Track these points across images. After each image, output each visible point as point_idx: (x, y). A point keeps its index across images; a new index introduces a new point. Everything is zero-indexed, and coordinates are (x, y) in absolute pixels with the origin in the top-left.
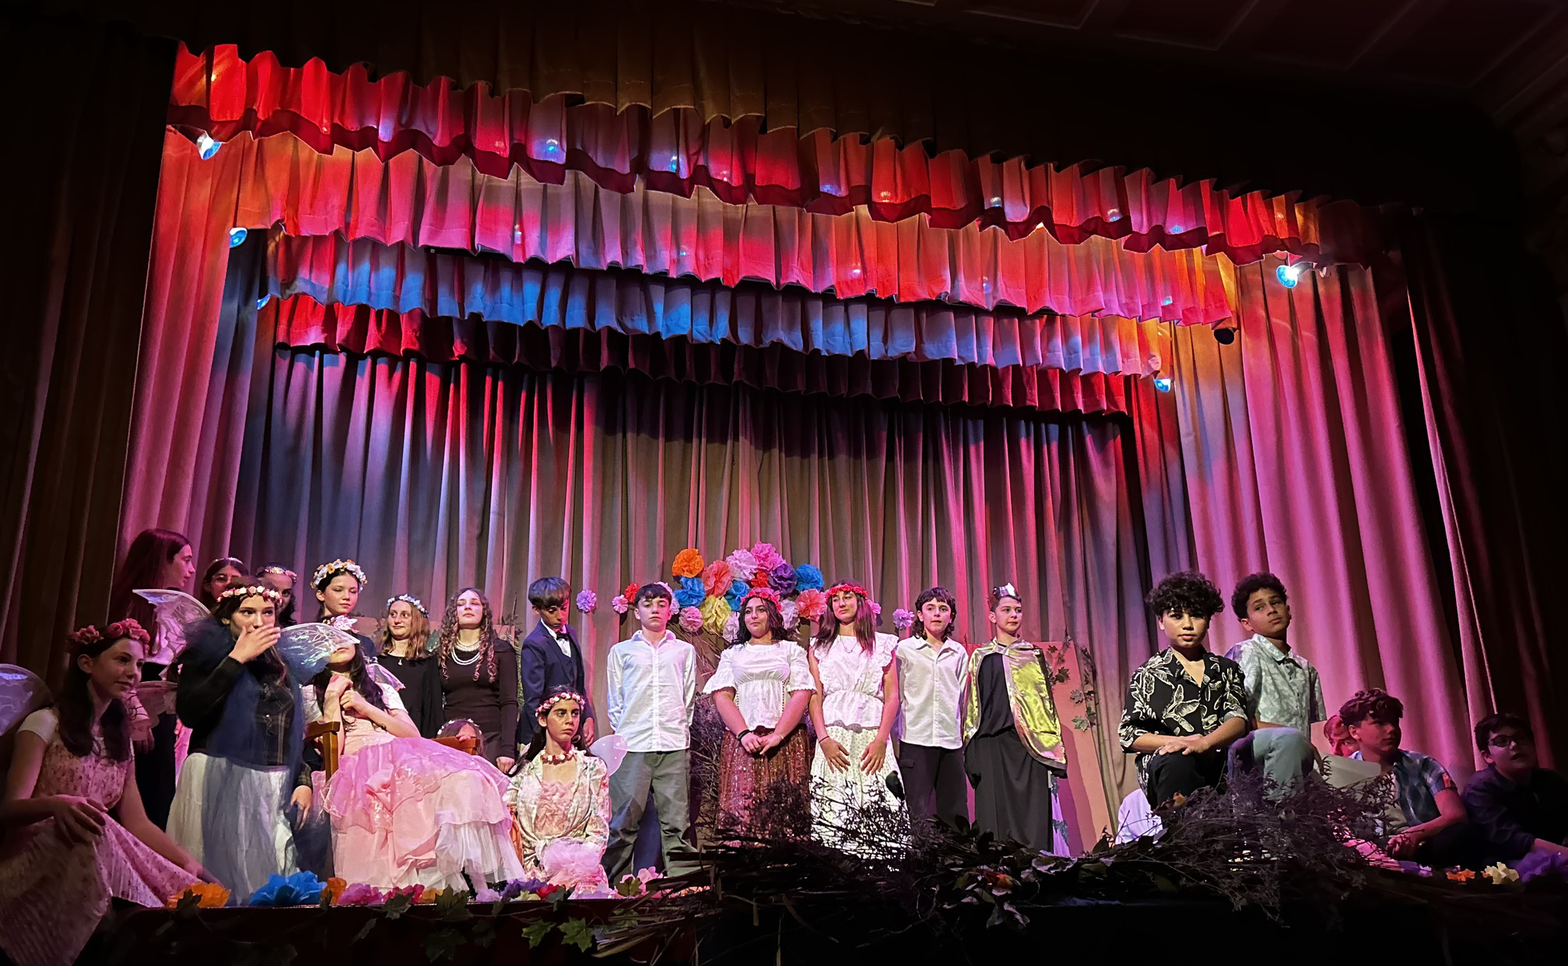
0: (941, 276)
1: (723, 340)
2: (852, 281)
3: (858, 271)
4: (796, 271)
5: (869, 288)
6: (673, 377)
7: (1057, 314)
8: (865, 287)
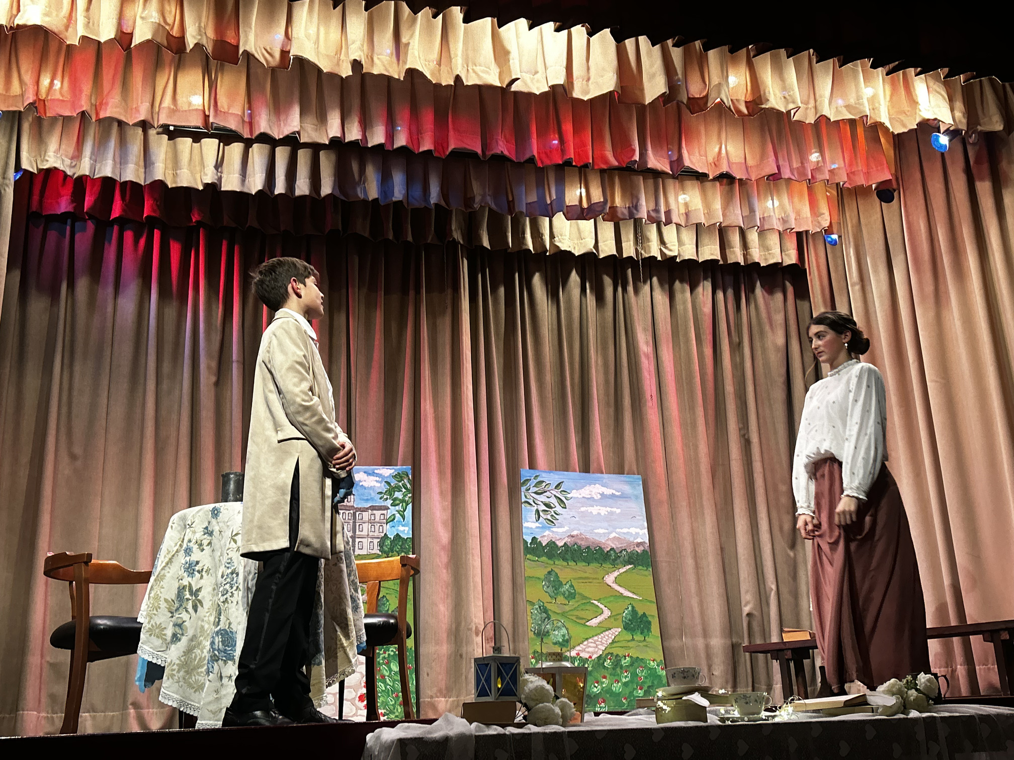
0: (631, 145)
1: (436, 205)
2: (550, 152)
3: (556, 142)
4: (501, 143)
5: (566, 157)
6: (391, 238)
7: (734, 178)
8: (563, 157)
